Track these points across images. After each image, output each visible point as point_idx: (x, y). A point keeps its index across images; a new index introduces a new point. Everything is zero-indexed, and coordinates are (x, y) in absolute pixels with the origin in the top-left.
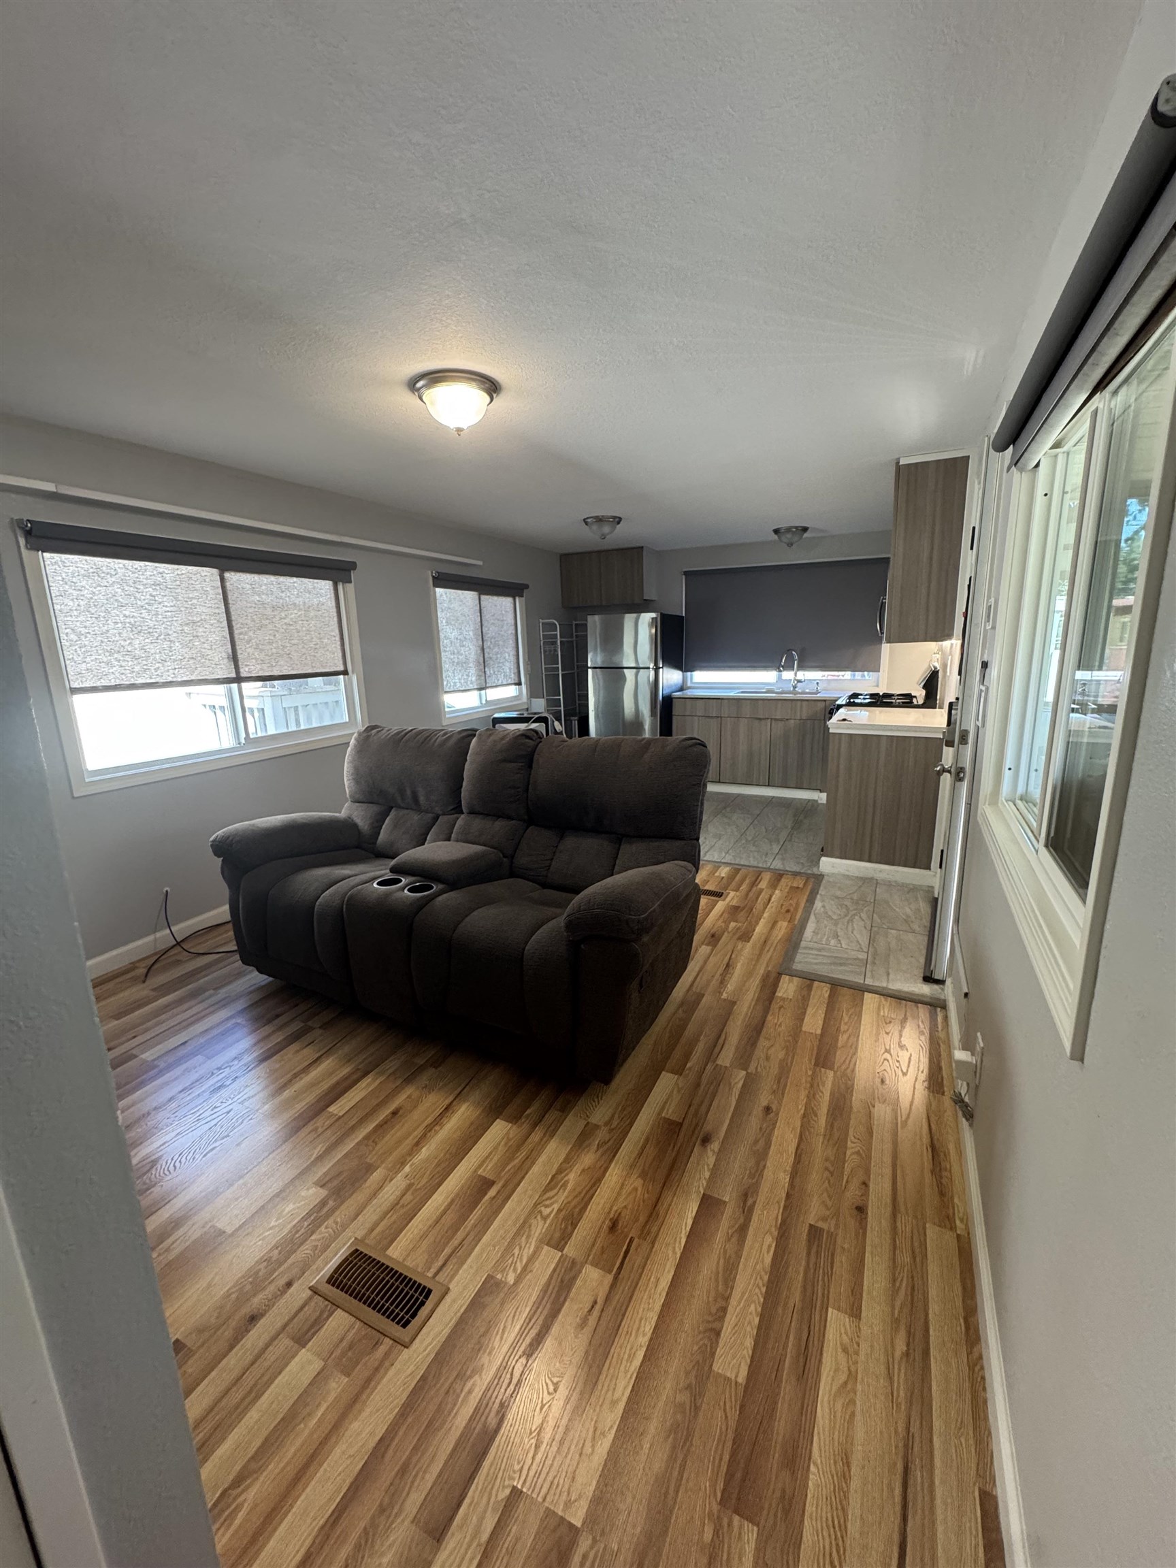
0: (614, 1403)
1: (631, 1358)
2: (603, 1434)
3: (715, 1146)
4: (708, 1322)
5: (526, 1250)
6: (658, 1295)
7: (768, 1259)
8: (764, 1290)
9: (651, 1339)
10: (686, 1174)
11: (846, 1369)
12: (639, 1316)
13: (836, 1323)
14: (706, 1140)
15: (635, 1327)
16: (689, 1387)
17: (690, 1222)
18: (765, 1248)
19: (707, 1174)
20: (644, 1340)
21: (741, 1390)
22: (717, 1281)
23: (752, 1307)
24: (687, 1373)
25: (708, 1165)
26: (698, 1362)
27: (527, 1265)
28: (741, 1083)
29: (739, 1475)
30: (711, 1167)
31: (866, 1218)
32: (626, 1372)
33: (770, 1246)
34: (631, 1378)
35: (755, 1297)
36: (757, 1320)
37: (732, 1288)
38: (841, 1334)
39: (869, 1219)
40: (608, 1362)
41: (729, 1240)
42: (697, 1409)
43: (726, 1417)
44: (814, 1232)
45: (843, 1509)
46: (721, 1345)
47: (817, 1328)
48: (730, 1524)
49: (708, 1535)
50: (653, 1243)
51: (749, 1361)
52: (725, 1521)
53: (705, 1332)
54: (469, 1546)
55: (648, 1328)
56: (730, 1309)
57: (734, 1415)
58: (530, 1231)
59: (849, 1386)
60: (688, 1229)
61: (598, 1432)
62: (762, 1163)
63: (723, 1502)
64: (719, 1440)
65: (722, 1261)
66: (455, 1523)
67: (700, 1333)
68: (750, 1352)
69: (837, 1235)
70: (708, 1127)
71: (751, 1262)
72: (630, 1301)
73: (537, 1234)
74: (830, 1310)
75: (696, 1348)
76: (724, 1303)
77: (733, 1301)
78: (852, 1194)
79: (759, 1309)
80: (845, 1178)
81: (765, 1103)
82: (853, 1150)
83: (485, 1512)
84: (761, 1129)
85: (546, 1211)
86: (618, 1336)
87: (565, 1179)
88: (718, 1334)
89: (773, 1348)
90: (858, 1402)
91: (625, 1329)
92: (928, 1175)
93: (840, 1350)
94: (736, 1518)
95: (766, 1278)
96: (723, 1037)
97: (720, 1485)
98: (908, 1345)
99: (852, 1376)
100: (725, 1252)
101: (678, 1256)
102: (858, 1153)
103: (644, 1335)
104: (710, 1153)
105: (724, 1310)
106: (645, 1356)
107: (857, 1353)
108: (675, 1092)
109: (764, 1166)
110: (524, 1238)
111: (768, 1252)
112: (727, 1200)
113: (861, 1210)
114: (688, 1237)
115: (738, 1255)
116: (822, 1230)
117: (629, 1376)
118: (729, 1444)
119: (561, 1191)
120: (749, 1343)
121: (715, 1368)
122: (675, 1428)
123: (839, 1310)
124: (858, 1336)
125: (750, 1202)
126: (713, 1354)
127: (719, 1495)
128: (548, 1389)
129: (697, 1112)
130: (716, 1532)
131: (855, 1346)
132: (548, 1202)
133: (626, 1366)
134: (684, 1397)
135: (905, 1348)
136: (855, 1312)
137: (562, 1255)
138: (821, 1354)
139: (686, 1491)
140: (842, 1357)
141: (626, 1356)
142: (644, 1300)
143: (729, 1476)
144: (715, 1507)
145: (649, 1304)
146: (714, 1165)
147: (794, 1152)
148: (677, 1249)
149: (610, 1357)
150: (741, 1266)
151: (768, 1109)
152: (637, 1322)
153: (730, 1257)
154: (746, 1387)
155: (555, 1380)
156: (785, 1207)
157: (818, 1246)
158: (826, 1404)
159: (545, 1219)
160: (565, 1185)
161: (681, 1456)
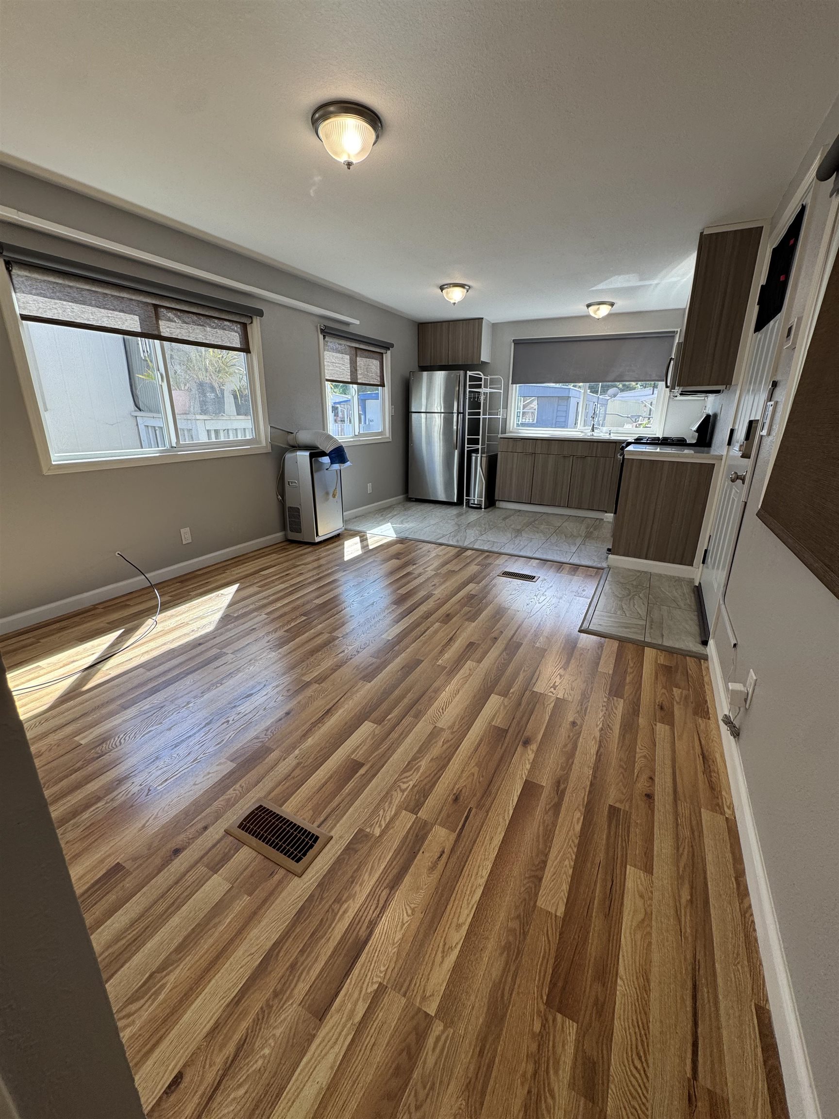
0: (459, 926)
1: (473, 893)
2: (451, 948)
3: (534, 747)
4: (533, 871)
5: (389, 812)
6: (492, 849)
7: (578, 828)
8: (575, 850)
9: (487, 881)
10: (512, 766)
11: (643, 910)
12: (477, 864)
13: (633, 877)
14: (527, 743)
15: (475, 871)
16: (519, 916)
17: (516, 799)
18: (575, 820)
19: (528, 766)
20: (482, 881)
21: (560, 923)
22: (538, 841)
23: (567, 862)
24: (517, 908)
25: (529, 760)
26: (525, 900)
27: (389, 823)
28: (553, 704)
29: (560, 984)
30: (531, 761)
31: (653, 803)
32: (468, 904)
33: (579, 819)
34: (472, 908)
35: (569, 855)
36: (571, 871)
37: (550, 848)
38: (637, 885)
39: (656, 803)
40: (454, 895)
41: (547, 813)
42: (525, 934)
43: (549, 941)
44: (613, 811)
45: (645, 1013)
46: (542, 888)
47: (618, 880)
48: (554, 1020)
49: (537, 1027)
50: (487, 812)
51: (565, 901)
52: (550, 1018)
53: (529, 877)
54: (344, 1027)
55: (485, 873)
56: (549, 863)
57: (555, 939)
58: (391, 800)
59: (646, 923)
60: (515, 804)
61: (447, 947)
62: (571, 761)
63: (548, 1004)
64: (544, 957)
65: (541, 828)
66: (333, 1008)
67: (526, 878)
68: (567, 895)
69: (631, 813)
70: (527, 733)
71: (565, 829)
72: (470, 852)
73: (397, 802)
74: (628, 867)
75: (523, 889)
76: (544, 858)
77: (552, 856)
78: (641, 785)
79: (572, 864)
80: (636, 775)
81: (571, 719)
82: (641, 754)
83: (358, 1000)
84: (569, 736)
85: (404, 786)
86: (462, 876)
87: (419, 764)
88: (540, 880)
89: (584, 893)
90: (653, 935)
91: (467, 873)
92: (700, 776)
93: (637, 896)
94: (559, 1016)
95: (577, 841)
96: (537, 673)
97: (546, 990)
98: (691, 895)
99: (648, 915)
100: (544, 822)
101: (507, 822)
102: (645, 757)
103: (482, 877)
104: (530, 752)
105: (545, 863)
106: (483, 892)
107: (651, 899)
108: (502, 708)
109: (573, 763)
110: (387, 804)
111: (578, 823)
112: (544, 785)
113: (649, 797)
114: (514, 809)
115: (554, 824)
116: (619, 810)
117: (470, 906)
118: (552, 961)
119: (415, 773)
120: (565, 887)
121: (539, 904)
122: (507, 947)
123: (635, 867)
124: (652, 887)
125: (562, 787)
126: (536, 895)
127: (545, 998)
128: (407, 913)
129: (519, 723)
130: (543, 1026)
131: (650, 894)
132: (405, 780)
133: (468, 899)
134: (515, 925)
135: (689, 897)
136: (648, 869)
137: (417, 817)
138: (623, 899)
139: (518, 993)
140: (640, 903)
141: (468, 892)
142: (481, 852)
143: (553, 985)
144: (542, 1007)
145: (485, 855)
146: (533, 760)
147: (595, 753)
148: (506, 817)
149: (455, 892)
150: (557, 832)
151: (574, 724)
152: (476, 868)
153: (548, 825)
154: (564, 920)
155: (413, 906)
156: (590, 792)
157: (616, 820)
158: (628, 934)
159: (403, 791)
160: (418, 769)
161: (513, 968)
